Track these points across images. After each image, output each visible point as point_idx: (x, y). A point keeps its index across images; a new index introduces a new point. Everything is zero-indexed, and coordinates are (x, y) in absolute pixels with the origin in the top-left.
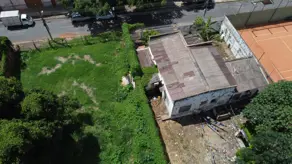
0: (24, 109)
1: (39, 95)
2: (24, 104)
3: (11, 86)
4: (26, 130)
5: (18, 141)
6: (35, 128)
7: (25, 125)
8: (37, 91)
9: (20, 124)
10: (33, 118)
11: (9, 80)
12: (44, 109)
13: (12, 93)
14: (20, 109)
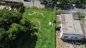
0: (21, 22)
1: (26, 19)
2: (21, 21)
3: (20, 15)
4: (20, 28)
5: (17, 30)
6: (22, 28)
7: (20, 26)
8: (26, 18)
9: (19, 25)
10: (22, 25)
11: (20, 13)
12: (26, 24)
13: (19, 17)
14: (20, 22)
